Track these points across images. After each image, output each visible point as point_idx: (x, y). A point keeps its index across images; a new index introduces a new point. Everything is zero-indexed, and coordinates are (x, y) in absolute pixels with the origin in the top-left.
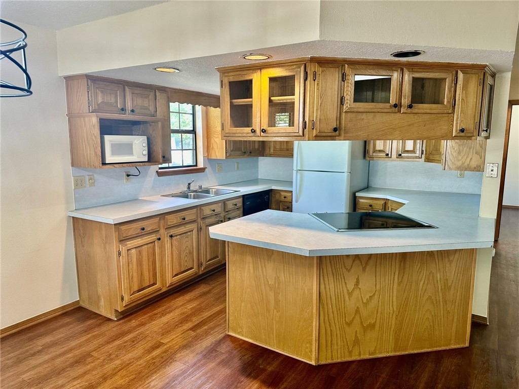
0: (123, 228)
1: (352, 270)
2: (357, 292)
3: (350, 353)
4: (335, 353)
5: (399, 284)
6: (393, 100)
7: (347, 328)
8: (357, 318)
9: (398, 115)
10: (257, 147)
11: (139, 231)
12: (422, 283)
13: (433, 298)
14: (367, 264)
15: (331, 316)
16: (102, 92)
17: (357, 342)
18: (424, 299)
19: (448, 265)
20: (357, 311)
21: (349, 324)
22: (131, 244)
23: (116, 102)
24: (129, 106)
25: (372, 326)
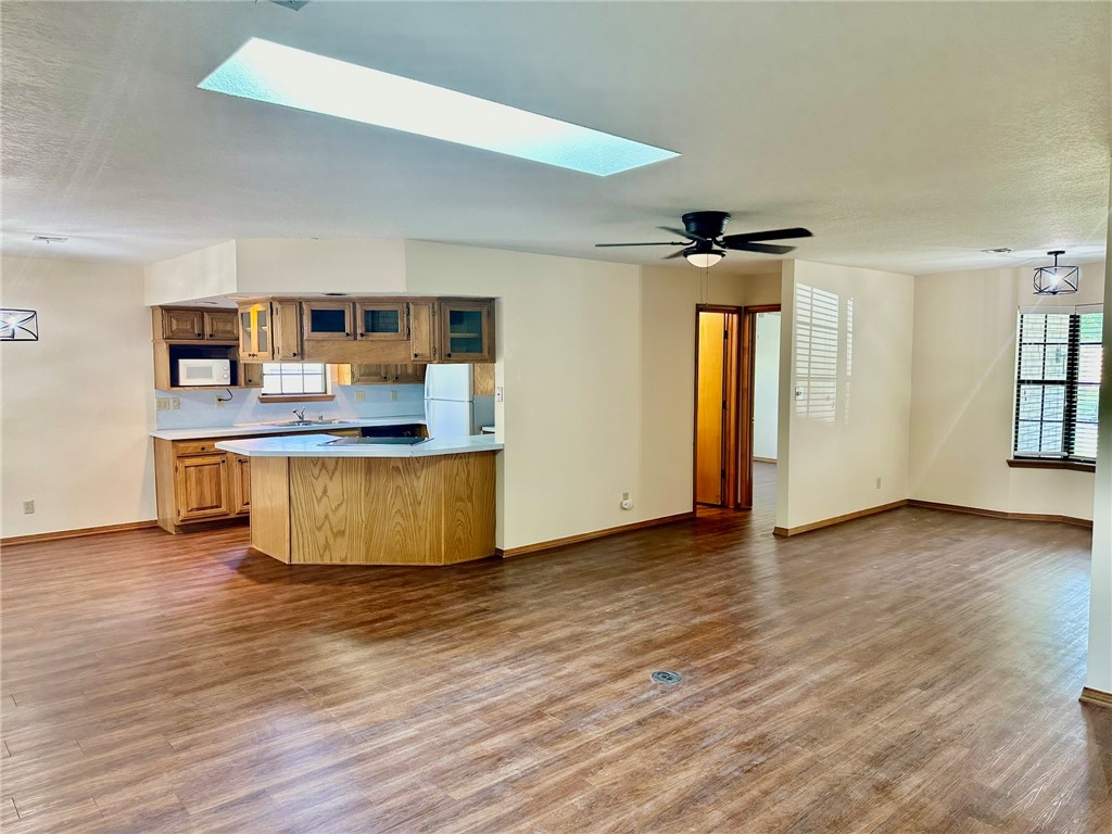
0: (182, 445)
1: (320, 479)
2: (325, 499)
3: (322, 556)
4: (307, 556)
5: (367, 495)
6: (347, 330)
7: (317, 533)
8: (327, 524)
9: (355, 342)
10: (410, 370)
11: (199, 450)
12: (389, 496)
13: (403, 511)
14: (333, 473)
15: (302, 519)
16: (177, 320)
17: (327, 546)
18: (394, 511)
19: (415, 480)
20: (327, 517)
21: (319, 529)
22: (188, 462)
23: (193, 328)
24: (208, 330)
25: (342, 533)
